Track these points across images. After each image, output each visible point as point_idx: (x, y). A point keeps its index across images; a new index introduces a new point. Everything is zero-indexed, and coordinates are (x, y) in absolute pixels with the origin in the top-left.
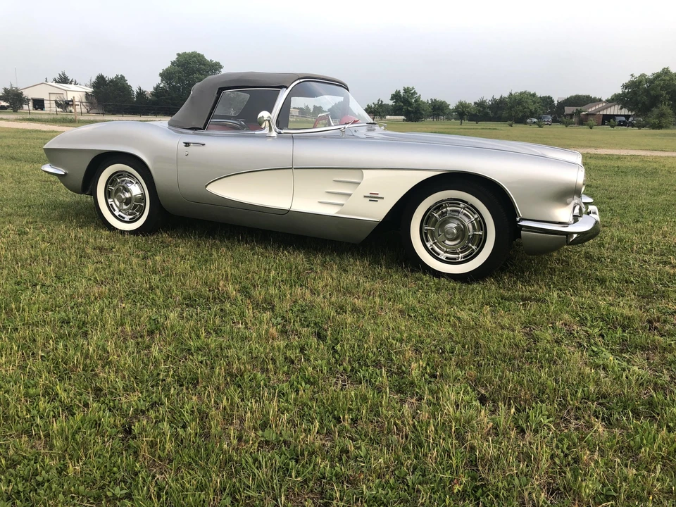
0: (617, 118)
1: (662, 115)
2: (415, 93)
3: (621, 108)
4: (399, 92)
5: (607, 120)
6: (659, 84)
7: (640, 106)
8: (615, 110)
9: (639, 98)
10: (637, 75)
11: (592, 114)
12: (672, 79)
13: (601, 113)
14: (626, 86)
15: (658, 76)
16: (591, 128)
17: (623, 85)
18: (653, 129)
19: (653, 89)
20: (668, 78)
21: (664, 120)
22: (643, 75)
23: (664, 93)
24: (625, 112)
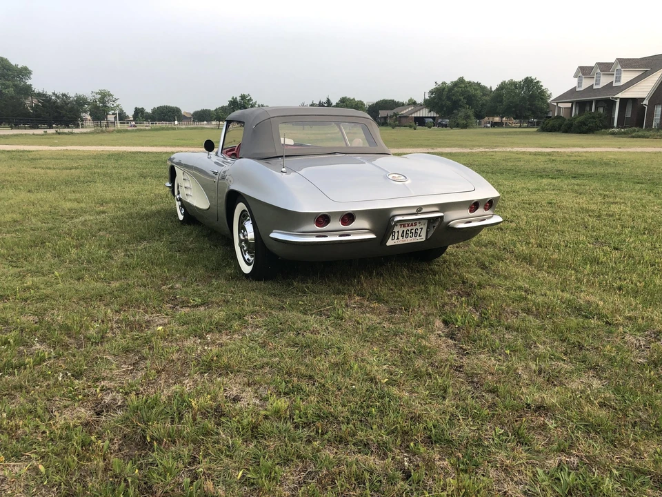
0: (426, 119)
1: (467, 117)
2: (250, 100)
3: (430, 111)
4: (236, 98)
5: (420, 121)
6: (457, 92)
7: (445, 109)
8: (424, 113)
9: (444, 103)
10: (439, 83)
11: (406, 117)
12: (466, 87)
13: (413, 115)
14: (431, 92)
15: (455, 84)
16: (415, 129)
17: (430, 92)
18: (462, 128)
19: (454, 95)
20: (463, 86)
21: (470, 121)
22: (444, 83)
23: (462, 98)
24: (433, 114)
